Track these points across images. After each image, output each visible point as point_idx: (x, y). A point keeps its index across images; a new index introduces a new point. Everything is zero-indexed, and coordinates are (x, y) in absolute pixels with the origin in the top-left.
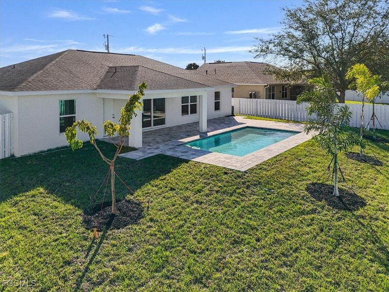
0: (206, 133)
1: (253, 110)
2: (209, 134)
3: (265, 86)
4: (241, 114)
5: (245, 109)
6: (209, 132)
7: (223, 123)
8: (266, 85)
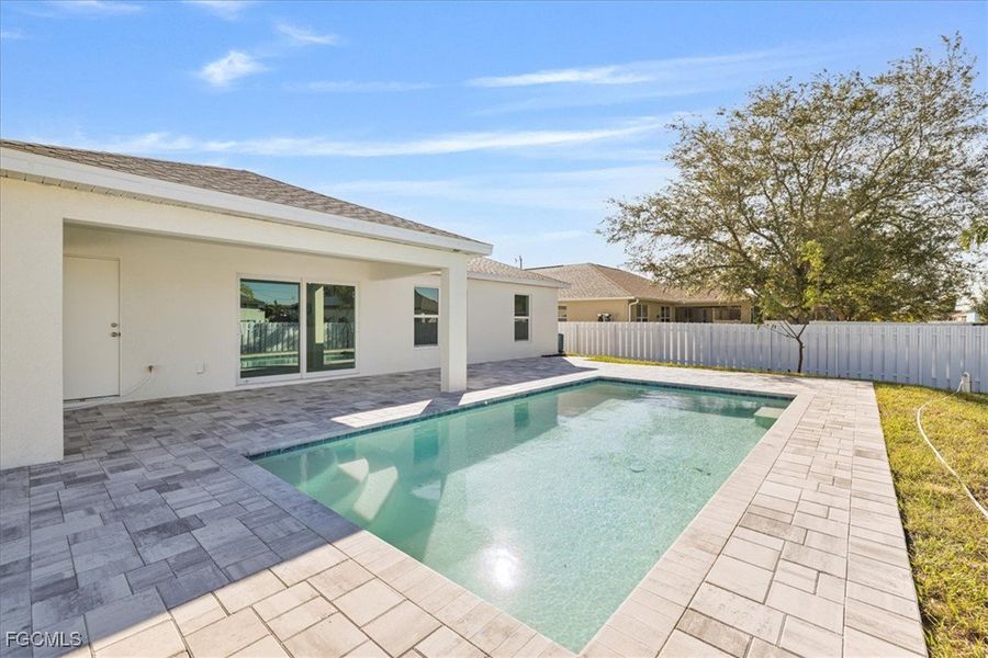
0: (458, 395)
1: (606, 347)
2: (467, 399)
3: (631, 301)
4: (578, 353)
5: (590, 347)
6: (469, 390)
7: (532, 369)
8: (633, 298)
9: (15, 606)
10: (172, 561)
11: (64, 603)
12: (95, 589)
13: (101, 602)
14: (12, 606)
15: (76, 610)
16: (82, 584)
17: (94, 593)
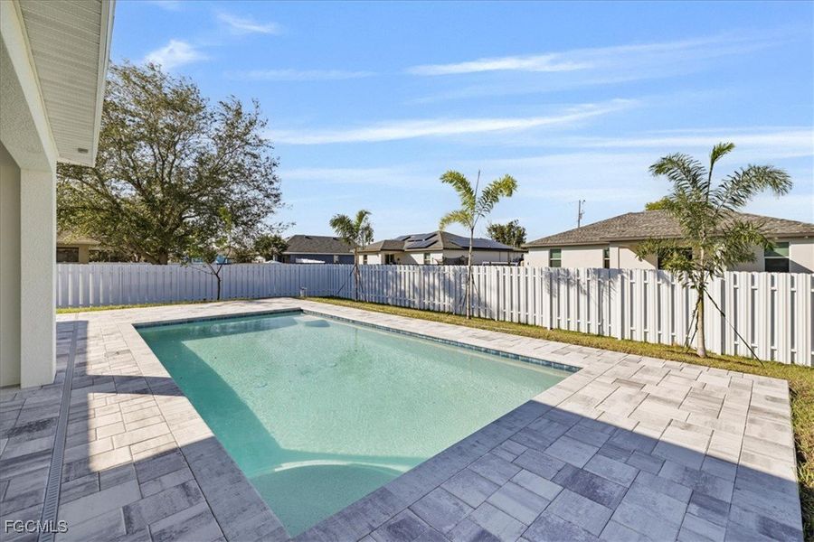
9: (743, 512)
10: (624, 459)
11: (709, 486)
12: (684, 479)
13: (686, 469)
14: (746, 513)
15: (704, 475)
16: (689, 491)
17: (686, 477)
